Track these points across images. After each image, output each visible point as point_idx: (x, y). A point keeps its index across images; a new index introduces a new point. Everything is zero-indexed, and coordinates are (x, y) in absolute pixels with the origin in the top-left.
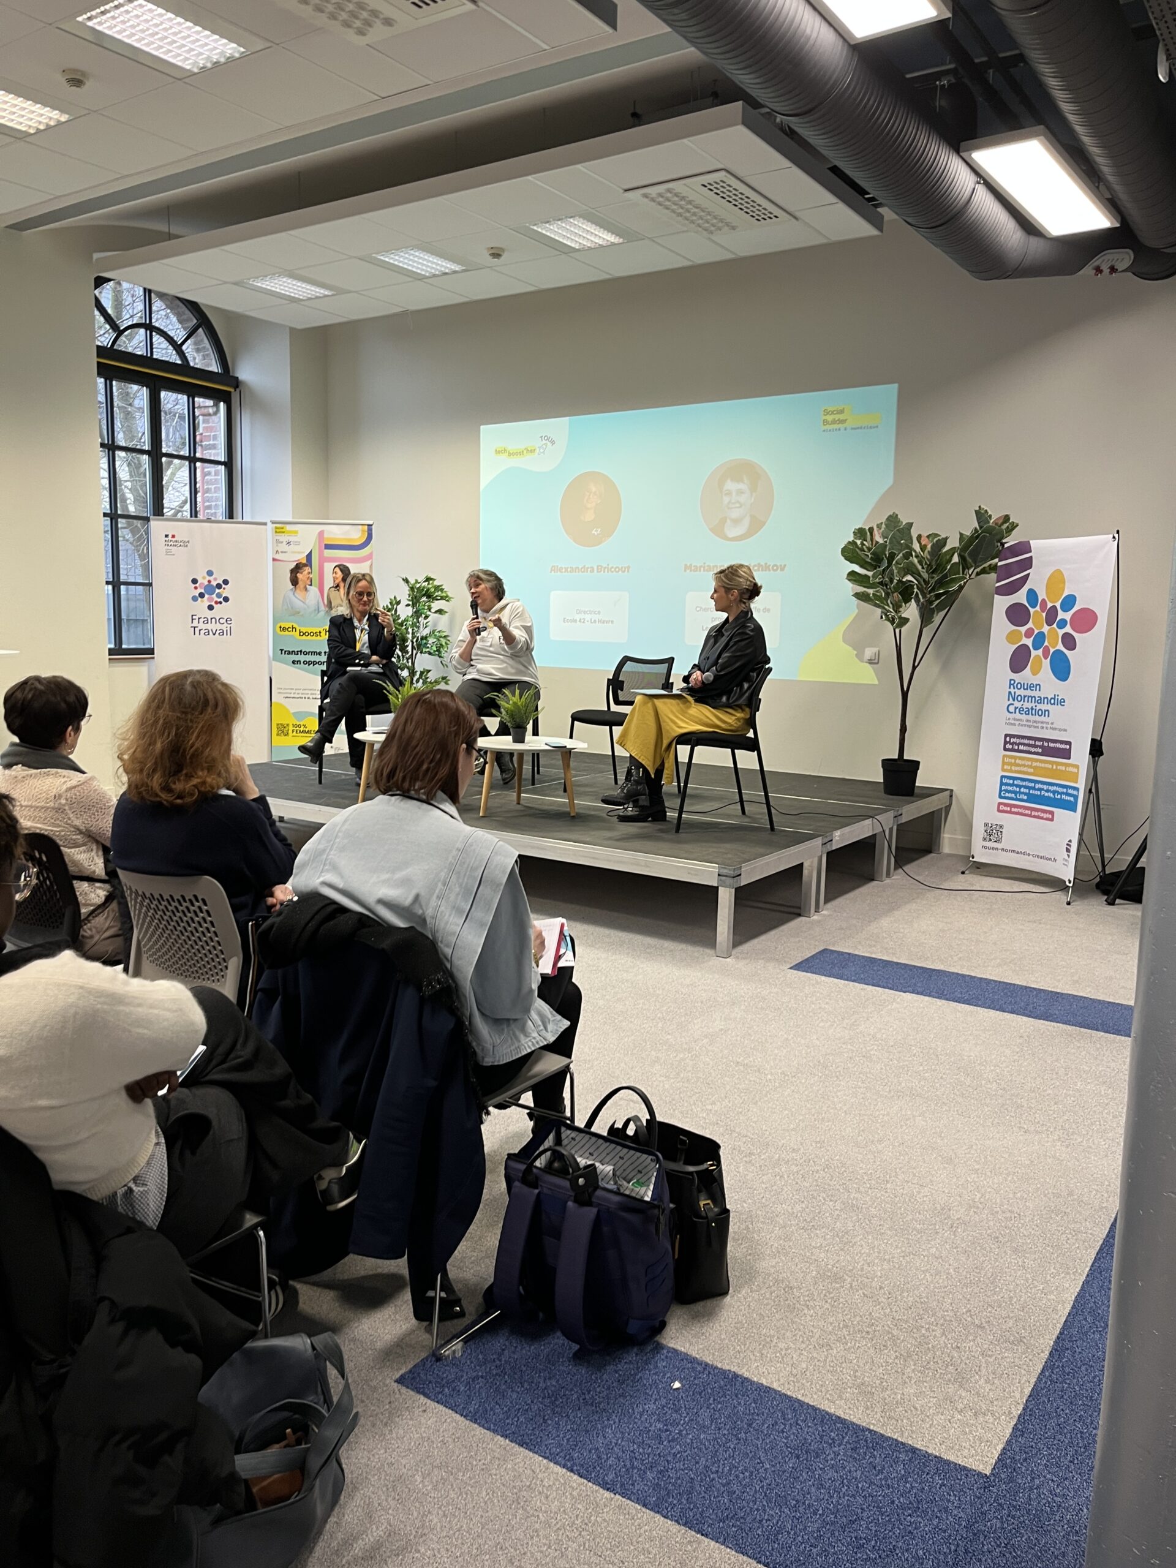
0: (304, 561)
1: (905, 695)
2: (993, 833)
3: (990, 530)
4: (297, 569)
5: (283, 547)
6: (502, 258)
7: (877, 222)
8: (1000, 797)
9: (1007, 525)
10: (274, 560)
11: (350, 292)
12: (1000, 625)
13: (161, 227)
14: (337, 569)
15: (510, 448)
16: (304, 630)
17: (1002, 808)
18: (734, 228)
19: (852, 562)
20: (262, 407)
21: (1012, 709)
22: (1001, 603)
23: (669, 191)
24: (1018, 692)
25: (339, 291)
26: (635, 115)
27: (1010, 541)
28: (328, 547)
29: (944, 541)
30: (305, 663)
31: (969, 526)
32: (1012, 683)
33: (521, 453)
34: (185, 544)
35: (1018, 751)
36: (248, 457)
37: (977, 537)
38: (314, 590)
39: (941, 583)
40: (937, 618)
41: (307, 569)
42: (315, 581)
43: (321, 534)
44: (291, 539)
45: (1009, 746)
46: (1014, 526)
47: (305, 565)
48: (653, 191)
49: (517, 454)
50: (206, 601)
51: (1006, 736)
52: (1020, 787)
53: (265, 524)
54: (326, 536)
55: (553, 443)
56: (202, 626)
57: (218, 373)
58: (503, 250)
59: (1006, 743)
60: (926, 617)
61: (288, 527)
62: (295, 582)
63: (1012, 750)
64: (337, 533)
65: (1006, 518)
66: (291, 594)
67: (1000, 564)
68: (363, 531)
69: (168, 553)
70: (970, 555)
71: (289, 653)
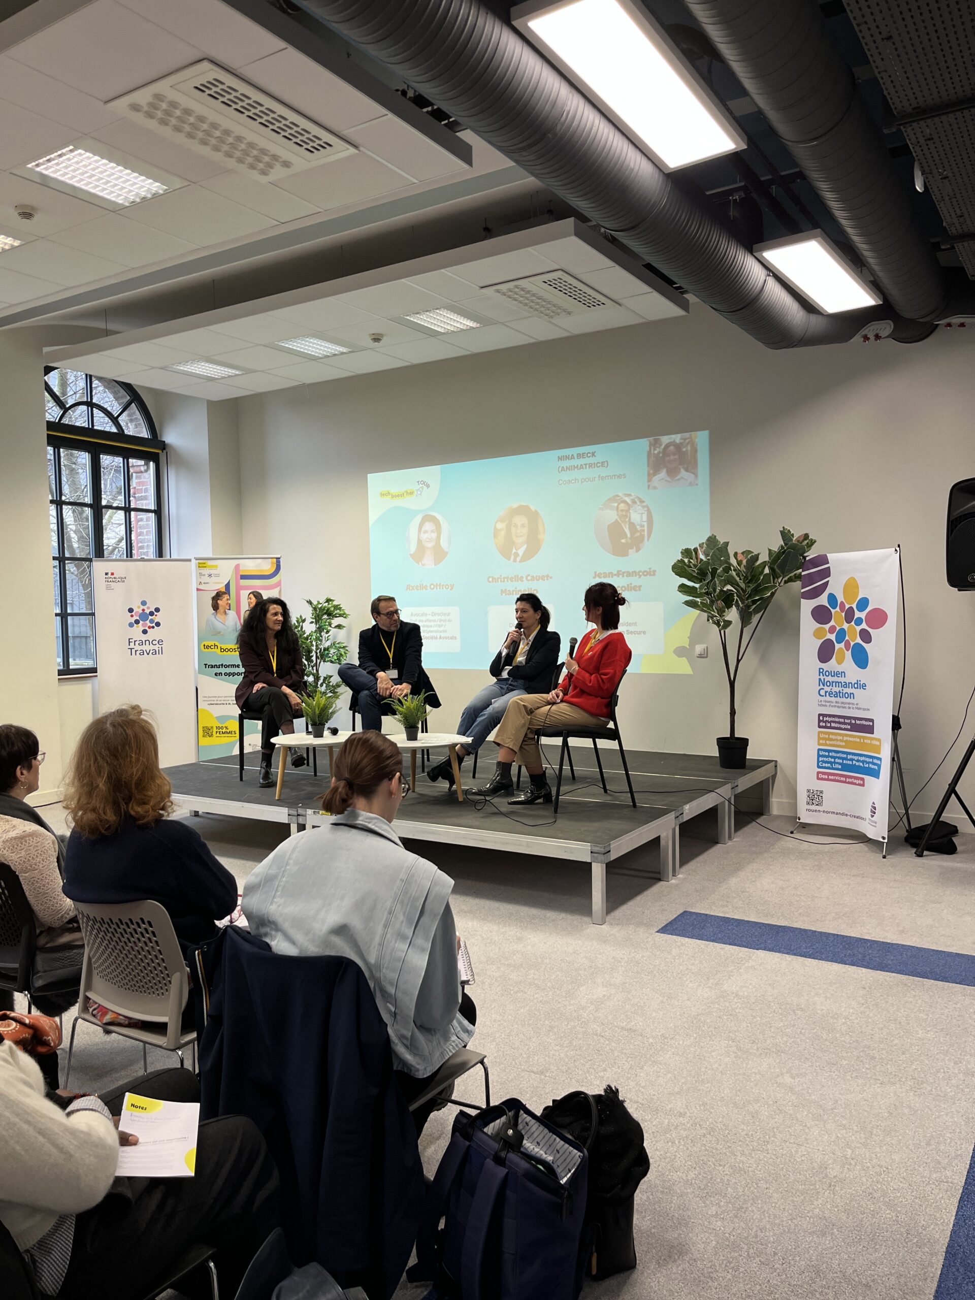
0: (224, 590)
1: (732, 684)
2: (815, 798)
3: (794, 547)
4: (218, 596)
5: (205, 579)
6: (382, 342)
7: (684, 305)
8: (819, 767)
9: (807, 541)
10: (198, 590)
11: (257, 371)
12: (808, 624)
13: (100, 324)
14: (252, 596)
15: (394, 491)
16: (224, 647)
17: (821, 776)
18: (569, 313)
19: (681, 577)
20: (185, 464)
21: (822, 692)
22: (807, 606)
23: (517, 287)
24: (827, 679)
25: (247, 371)
26: (487, 229)
27: (811, 555)
28: (243, 577)
29: (756, 557)
30: (226, 674)
31: (777, 544)
32: (821, 671)
33: (402, 495)
34: (123, 580)
35: (831, 728)
36: (173, 507)
37: (784, 552)
38: (232, 614)
39: (756, 591)
40: (755, 619)
41: (226, 597)
42: (233, 606)
43: (237, 567)
44: (212, 572)
45: (821, 724)
46: (813, 542)
47: (224, 593)
48: (503, 287)
49: (398, 496)
50: (140, 627)
51: (820, 715)
52: (835, 758)
53: (190, 560)
54: (241, 568)
55: (428, 486)
56: (137, 647)
57: (148, 439)
58: (382, 335)
59: (819, 721)
60: (745, 618)
61: (209, 563)
62: (216, 607)
63: (825, 727)
64: (250, 566)
65: (806, 536)
66: (212, 618)
67: (803, 573)
68: (272, 563)
69: (108, 588)
70: (779, 567)
71: (212, 667)
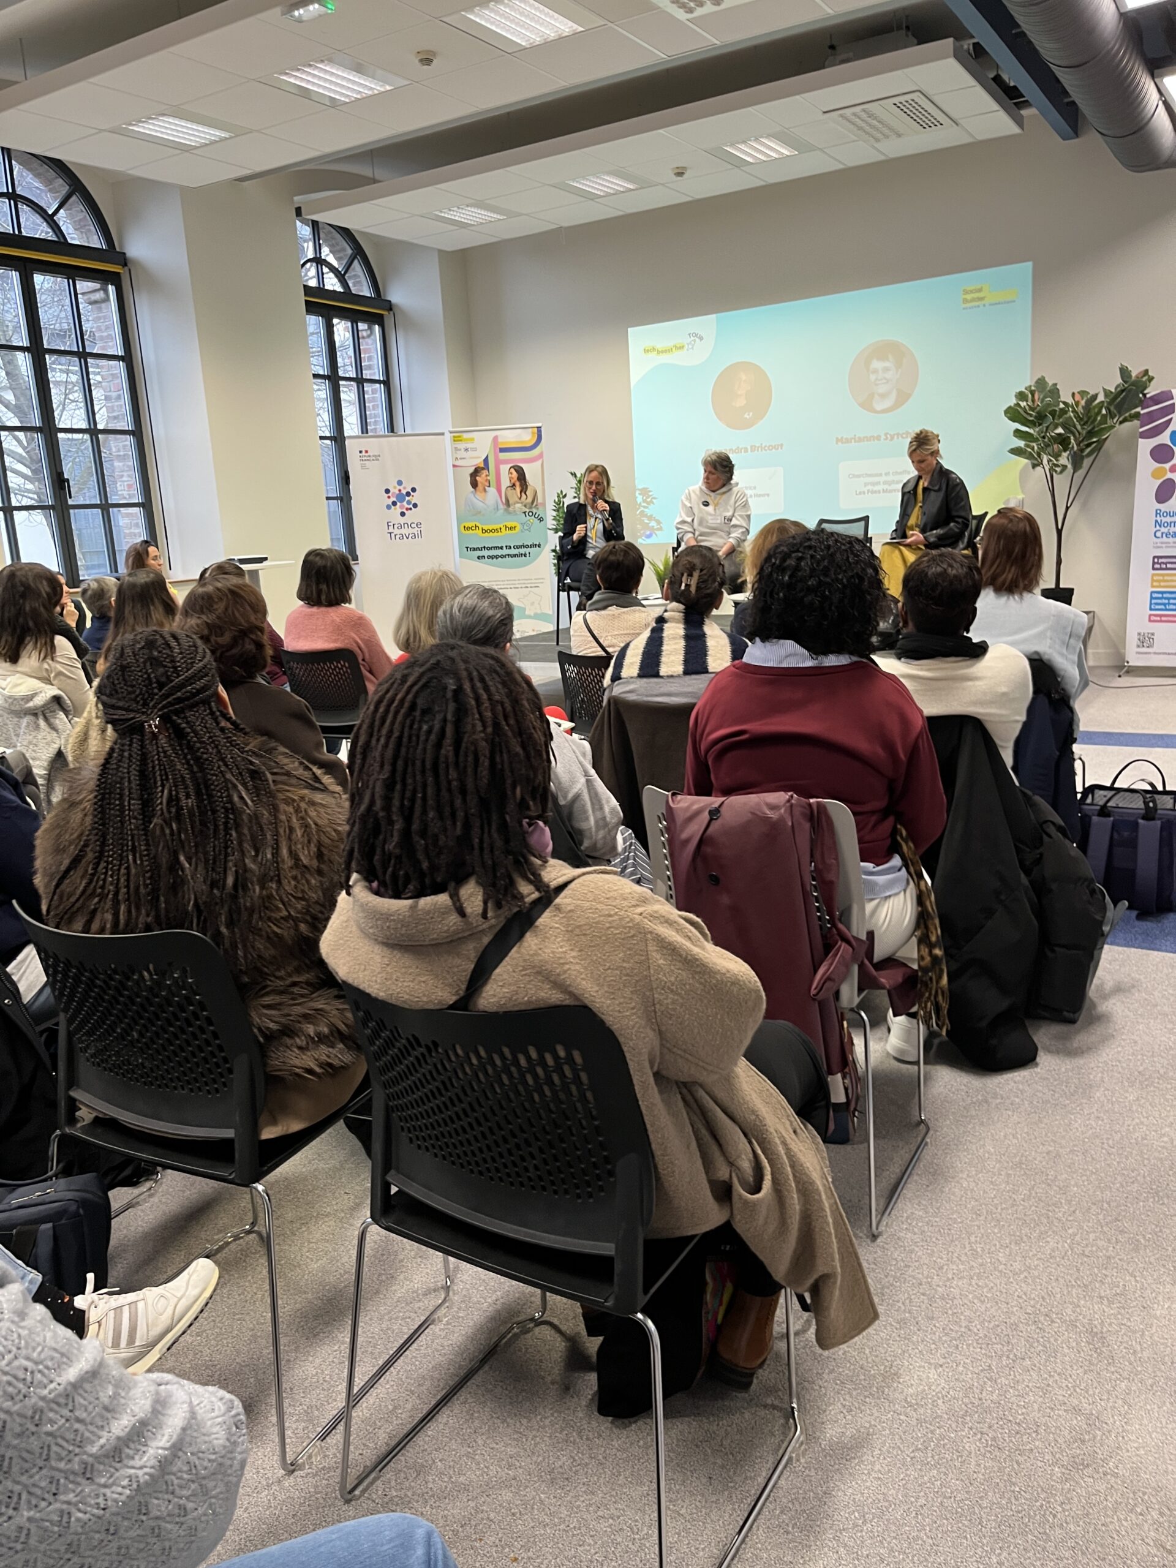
0: (482, 465)
1: (1059, 533)
2: (1146, 640)
3: (1134, 384)
4: (476, 472)
5: (462, 454)
6: (685, 176)
7: (1019, 122)
8: (1151, 609)
9: (1146, 377)
10: (454, 466)
11: (522, 215)
12: (1145, 464)
14: (512, 470)
15: (659, 347)
16: (486, 528)
17: (1153, 618)
19: (1014, 421)
20: (414, 325)
21: (1159, 534)
22: (1145, 446)
23: (864, 110)
24: (1164, 520)
25: (510, 214)
26: (832, 47)
27: (1151, 392)
28: (502, 450)
29: (1095, 397)
30: (489, 557)
31: (1114, 382)
32: (1158, 513)
33: (670, 350)
34: (377, 458)
35: (1167, 569)
37: (1122, 391)
38: (492, 490)
39: (1091, 434)
40: (1087, 462)
41: (485, 472)
43: (495, 439)
44: (469, 446)
45: (1157, 566)
46: (1151, 379)
47: (483, 469)
48: (848, 112)
49: (665, 351)
50: (398, 509)
51: (1154, 558)
52: (1169, 599)
53: (443, 434)
54: (500, 440)
55: (701, 338)
56: (396, 531)
57: (371, 298)
58: (685, 168)
59: (1154, 563)
60: (1077, 462)
61: (465, 436)
62: (474, 484)
63: (1161, 569)
64: (510, 437)
65: (1146, 372)
66: (472, 496)
68: (533, 433)
69: (363, 467)
70: (1116, 408)
71: (475, 549)
